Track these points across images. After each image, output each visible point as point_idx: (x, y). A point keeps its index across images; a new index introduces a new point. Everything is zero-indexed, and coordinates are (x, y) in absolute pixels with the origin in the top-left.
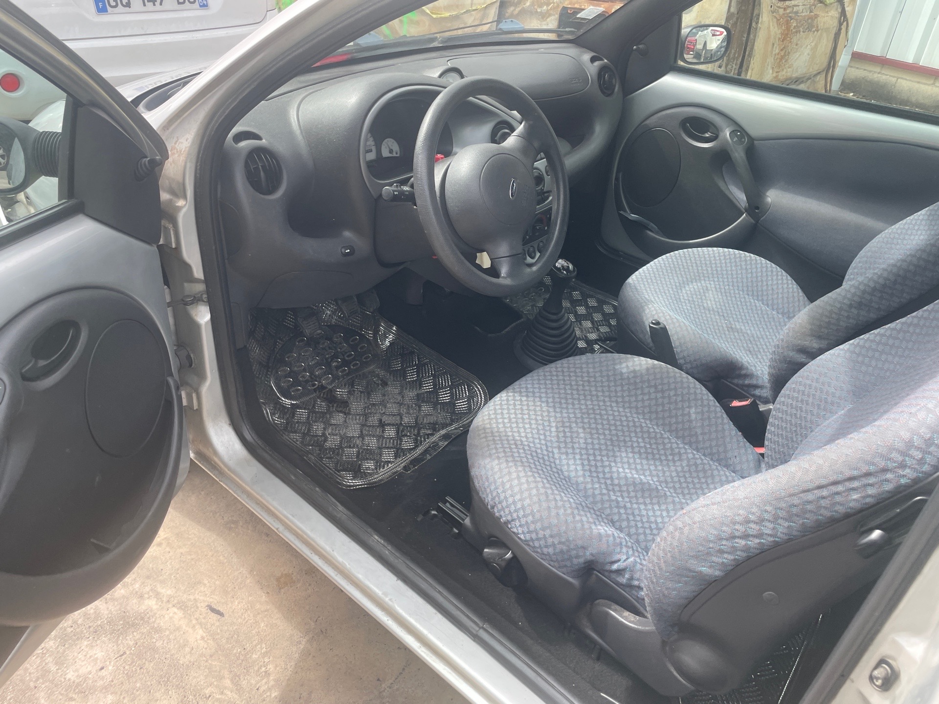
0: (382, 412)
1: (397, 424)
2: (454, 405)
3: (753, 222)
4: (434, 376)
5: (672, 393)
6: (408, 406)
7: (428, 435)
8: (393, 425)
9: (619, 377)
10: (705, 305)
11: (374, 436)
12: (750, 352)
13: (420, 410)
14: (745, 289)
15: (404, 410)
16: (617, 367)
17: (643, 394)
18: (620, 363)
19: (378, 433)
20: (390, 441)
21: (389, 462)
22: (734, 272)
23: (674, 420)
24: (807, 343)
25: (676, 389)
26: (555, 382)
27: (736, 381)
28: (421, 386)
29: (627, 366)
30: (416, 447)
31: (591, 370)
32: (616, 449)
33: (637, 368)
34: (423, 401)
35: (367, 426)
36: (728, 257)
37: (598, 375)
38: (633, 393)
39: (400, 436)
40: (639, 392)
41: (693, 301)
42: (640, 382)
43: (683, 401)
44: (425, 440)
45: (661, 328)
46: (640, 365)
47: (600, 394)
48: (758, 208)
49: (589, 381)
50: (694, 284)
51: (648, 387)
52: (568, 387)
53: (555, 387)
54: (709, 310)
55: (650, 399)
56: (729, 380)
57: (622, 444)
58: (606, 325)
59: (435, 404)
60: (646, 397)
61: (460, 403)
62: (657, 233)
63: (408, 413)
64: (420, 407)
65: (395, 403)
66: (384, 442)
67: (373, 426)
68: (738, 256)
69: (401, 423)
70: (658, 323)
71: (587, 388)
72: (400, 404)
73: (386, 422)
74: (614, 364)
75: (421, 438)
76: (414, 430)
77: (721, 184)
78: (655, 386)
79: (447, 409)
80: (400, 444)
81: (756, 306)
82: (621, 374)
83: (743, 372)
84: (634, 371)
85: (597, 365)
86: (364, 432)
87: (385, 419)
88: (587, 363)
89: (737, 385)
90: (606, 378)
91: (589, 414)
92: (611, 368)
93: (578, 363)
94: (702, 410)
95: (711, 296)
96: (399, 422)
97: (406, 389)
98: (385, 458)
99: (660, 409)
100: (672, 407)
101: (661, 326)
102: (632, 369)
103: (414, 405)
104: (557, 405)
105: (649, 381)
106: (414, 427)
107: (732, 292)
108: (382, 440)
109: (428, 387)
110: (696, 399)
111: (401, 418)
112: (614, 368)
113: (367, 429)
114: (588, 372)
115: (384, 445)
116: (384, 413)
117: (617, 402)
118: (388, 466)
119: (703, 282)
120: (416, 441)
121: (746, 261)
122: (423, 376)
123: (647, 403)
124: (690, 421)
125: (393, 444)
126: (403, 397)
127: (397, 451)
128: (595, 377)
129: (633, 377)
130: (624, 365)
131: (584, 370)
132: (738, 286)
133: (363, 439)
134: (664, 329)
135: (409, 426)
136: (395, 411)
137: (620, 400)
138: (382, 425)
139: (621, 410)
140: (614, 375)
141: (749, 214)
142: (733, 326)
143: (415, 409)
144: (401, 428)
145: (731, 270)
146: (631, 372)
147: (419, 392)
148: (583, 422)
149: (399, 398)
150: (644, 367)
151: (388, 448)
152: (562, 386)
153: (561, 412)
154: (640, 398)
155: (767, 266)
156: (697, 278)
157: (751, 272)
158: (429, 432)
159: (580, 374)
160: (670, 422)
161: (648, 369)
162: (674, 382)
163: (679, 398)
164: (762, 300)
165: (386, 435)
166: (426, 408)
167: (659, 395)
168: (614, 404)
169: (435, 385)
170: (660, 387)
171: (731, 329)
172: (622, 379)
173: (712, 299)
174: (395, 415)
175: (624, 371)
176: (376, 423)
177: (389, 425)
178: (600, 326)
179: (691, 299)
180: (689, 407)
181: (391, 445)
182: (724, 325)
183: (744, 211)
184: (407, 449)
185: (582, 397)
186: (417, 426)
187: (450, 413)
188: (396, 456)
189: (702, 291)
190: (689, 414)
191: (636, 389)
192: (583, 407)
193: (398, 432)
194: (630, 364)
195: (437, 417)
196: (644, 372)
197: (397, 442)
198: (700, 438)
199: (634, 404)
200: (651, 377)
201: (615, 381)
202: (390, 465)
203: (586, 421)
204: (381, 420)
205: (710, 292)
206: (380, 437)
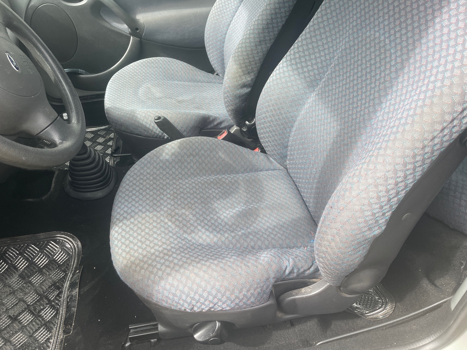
0: (5, 310)
1: (25, 309)
2: (54, 260)
3: (138, 39)
4: (21, 254)
5: (203, 152)
6: (21, 289)
7: (58, 295)
8: (23, 311)
9: (167, 164)
10: (157, 97)
11: (16, 332)
12: (198, 108)
13: (32, 285)
14: (164, 78)
15: (20, 295)
16: (161, 158)
17: (188, 163)
18: (161, 155)
19: (17, 328)
20: (33, 325)
21: (48, 339)
22: (152, 72)
23: (215, 166)
24: (244, 80)
25: (202, 148)
26: (137, 194)
27: (209, 127)
28: (16, 268)
29: (167, 154)
30: (58, 310)
31: (148, 171)
32: (210, 205)
33: (173, 151)
34: (29, 277)
35: (3, 330)
36: (142, 65)
37: (155, 170)
38: (183, 167)
39: (37, 315)
40: (186, 164)
41: (149, 98)
42: (181, 158)
43: (211, 152)
44: (60, 301)
45: (163, 119)
46: (173, 148)
47: (168, 181)
48: (137, 29)
49: (154, 178)
50: (140, 89)
51: (188, 157)
52: (148, 191)
53: (141, 197)
54: (161, 98)
55: (195, 164)
56: (205, 128)
57: (209, 200)
58: (98, 145)
59: (40, 271)
60: (192, 164)
61: (58, 256)
62: (86, 74)
63: (26, 294)
64: (30, 282)
65: (7, 296)
66: (29, 329)
67: (8, 326)
68: (146, 62)
69: (28, 305)
70: (159, 118)
71: (158, 183)
72: (13, 293)
73: (15, 314)
74: (158, 158)
75: (55, 302)
76: (43, 301)
77: (106, 25)
78: (191, 154)
79: (53, 267)
80: (43, 319)
81: (176, 84)
82: (167, 160)
83: (211, 119)
84: (173, 154)
85: (149, 165)
86: (7, 336)
87: (11, 313)
88: (142, 168)
89: (211, 128)
90: (161, 169)
91: (176, 198)
92: (158, 161)
93: (137, 172)
94: (224, 150)
95: (154, 90)
96: (26, 306)
97: (6, 279)
98: (42, 340)
99: (204, 165)
100: (209, 159)
101: (162, 118)
102: (170, 153)
103: (24, 285)
104: (155, 207)
105: (185, 154)
106: (41, 299)
107: (160, 83)
108: (26, 329)
109: (22, 264)
110: (217, 147)
111: (25, 302)
112: (160, 160)
113: (5, 332)
114: (148, 173)
115: (31, 331)
116: (7, 310)
117: (181, 179)
118: (50, 343)
119: (143, 85)
120: (53, 307)
121: (153, 62)
122: (11, 261)
123: (195, 167)
124: (223, 160)
125: (38, 324)
126: (10, 286)
127: (46, 326)
128: (155, 173)
129: (176, 157)
130: (164, 154)
131: (145, 174)
132: (160, 78)
133: (10, 342)
134: (165, 119)
135: (36, 302)
136: (15, 301)
137: (180, 176)
138: (14, 319)
139: (187, 181)
140: (164, 164)
141: (133, 35)
142: (179, 100)
143: (29, 286)
144: (32, 308)
145: (150, 72)
146: (172, 155)
147: (20, 272)
148: (179, 205)
149: (7, 289)
150: (176, 147)
151: (37, 331)
152: (144, 194)
153: (161, 209)
154: (189, 167)
155: (165, 60)
156: (138, 84)
157: (160, 68)
158: (56, 293)
159: (145, 178)
160: (214, 168)
161: (179, 147)
162: (199, 145)
163: (209, 152)
164: (176, 79)
165: (25, 323)
166: (36, 279)
167: (197, 158)
168: (181, 181)
169: (27, 259)
170: (194, 153)
171: (179, 102)
172: (170, 163)
173: (157, 92)
174: (17, 304)
175: (167, 157)
176: (8, 322)
177: (20, 314)
178: (95, 147)
179: (147, 97)
180: (217, 153)
181: (37, 327)
182: (175, 102)
183: (129, 35)
184: (52, 318)
185: (162, 191)
186: (42, 296)
187: (56, 268)
188: (49, 330)
189: (147, 90)
190: (220, 157)
191: (183, 163)
192: (169, 196)
193: (33, 313)
194: (167, 151)
195: (51, 278)
196: (178, 150)
197: (40, 321)
198: (234, 165)
199: (189, 173)
200: (185, 151)
201: (167, 167)
202: (52, 341)
203: (179, 203)
204: (10, 317)
205: (152, 88)
206: (23, 328)
